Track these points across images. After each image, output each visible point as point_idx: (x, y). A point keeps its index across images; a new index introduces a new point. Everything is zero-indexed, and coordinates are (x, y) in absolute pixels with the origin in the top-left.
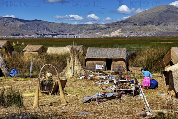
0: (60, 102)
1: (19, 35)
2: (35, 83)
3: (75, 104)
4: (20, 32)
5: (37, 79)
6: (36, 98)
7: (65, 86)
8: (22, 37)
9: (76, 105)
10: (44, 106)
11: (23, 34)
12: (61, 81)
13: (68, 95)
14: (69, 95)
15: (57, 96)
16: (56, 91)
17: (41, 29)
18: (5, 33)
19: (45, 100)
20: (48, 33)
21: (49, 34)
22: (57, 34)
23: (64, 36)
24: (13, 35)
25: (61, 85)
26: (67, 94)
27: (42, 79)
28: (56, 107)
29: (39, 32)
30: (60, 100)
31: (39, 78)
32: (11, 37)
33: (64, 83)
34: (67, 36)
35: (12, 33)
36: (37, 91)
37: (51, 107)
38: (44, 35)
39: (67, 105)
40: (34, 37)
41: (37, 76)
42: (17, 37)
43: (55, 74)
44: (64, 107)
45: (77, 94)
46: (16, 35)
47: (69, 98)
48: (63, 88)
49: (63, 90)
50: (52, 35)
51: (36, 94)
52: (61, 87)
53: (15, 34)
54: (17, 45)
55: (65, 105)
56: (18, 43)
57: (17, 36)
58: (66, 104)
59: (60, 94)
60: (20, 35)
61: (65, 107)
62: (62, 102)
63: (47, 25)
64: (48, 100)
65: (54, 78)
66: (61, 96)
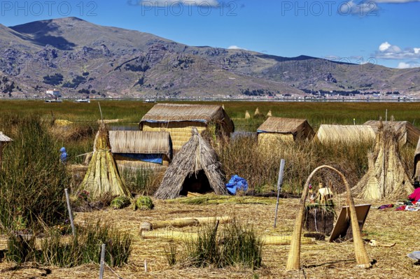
0: (352, 260)
1: (260, 92)
2: (293, 210)
3: (392, 266)
4: (264, 87)
5: (298, 201)
6: (293, 248)
7: (364, 221)
8: (266, 98)
9: (393, 269)
10: (313, 269)
11: (271, 91)
12: (357, 209)
13: (372, 244)
14: (374, 243)
15: (345, 245)
16: (342, 232)
17: (315, 79)
18: (228, 87)
19: (315, 252)
20: (331, 88)
21: (336, 92)
22: (355, 93)
23: (373, 98)
24: (247, 93)
25: (356, 219)
26: (369, 241)
27: (310, 201)
28: (343, 273)
29: (310, 87)
30: (353, 255)
31: (301, 201)
32: (242, 97)
33: (363, 212)
34: (381, 97)
35: (245, 88)
36: (296, 232)
37: (332, 271)
38: (323, 93)
39: (371, 267)
40: (299, 97)
42: (256, 98)
43: (342, 190)
44: (362, 274)
45: (394, 241)
46: (254, 93)
47: (373, 250)
48: (361, 225)
49: (361, 231)
50: (343, 93)
51: (293, 238)
52: (357, 224)
53: (251, 91)
54: (256, 117)
55: (367, 268)
56: (257, 112)
57: (256, 95)
58: (368, 266)
59: (352, 241)
60: (263, 93)
61: (365, 272)
62: (357, 260)
64: (322, 252)
65: (340, 200)
66: (356, 246)
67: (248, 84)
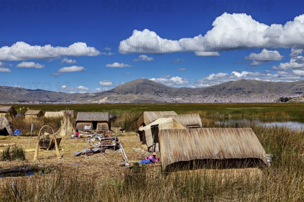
0: (56, 156)
1: (24, 101)
2: (35, 140)
3: (68, 157)
4: (26, 99)
5: (37, 137)
6: (36, 153)
8: (26, 103)
10: (43, 160)
11: (28, 101)
12: (57, 139)
14: (63, 150)
15: (53, 151)
16: (52, 147)
17: (42, 97)
18: (13, 100)
19: (43, 154)
20: (48, 100)
21: (49, 101)
22: (56, 101)
23: (62, 103)
24: (20, 101)
25: (56, 142)
26: (61, 149)
27: (41, 137)
28: (52, 160)
29: (41, 99)
30: (56, 154)
32: (18, 103)
33: (59, 140)
34: (64, 102)
36: (37, 148)
37: (49, 160)
38: (45, 101)
40: (38, 103)
41: (36, 135)
42: (23, 103)
43: (52, 133)
45: (69, 149)
46: (22, 102)
47: (62, 152)
48: (58, 144)
49: (58, 146)
50: (52, 101)
51: (36, 150)
54: (24, 109)
56: (24, 108)
58: (61, 158)
61: (60, 160)
63: (47, 94)
64: (46, 154)
65: (51, 136)
66: (56, 151)
67: (20, 99)
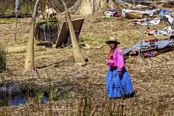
0: (73, 60)
2: (26, 26)
3: (101, 62)
5: (29, 20)
6: (28, 55)
7: (80, 31)
9: (102, 64)
10: (44, 69)
12: (73, 22)
13: (86, 48)
14: (88, 46)
15: (67, 49)
16: (64, 41)
19: (45, 57)
25: (73, 30)
26: (84, 45)
27: (39, 20)
28: (66, 70)
30: (72, 57)
31: (32, 19)
33: (78, 25)
36: (30, 42)
37: (58, 69)
39: (86, 64)
41: (28, 15)
43: (62, 10)
44: (80, 70)
45: (102, 44)
47: (88, 52)
48: (77, 34)
49: (77, 38)
51: (28, 47)
52: (74, 33)
55: (83, 66)
58: (84, 64)
59: (72, 46)
61: (82, 68)
62: (76, 60)
64: (51, 56)
65: (61, 17)
